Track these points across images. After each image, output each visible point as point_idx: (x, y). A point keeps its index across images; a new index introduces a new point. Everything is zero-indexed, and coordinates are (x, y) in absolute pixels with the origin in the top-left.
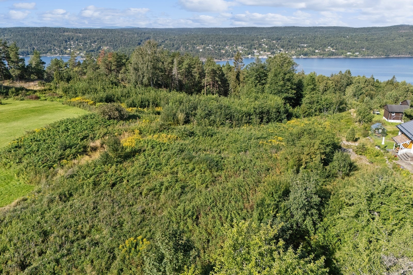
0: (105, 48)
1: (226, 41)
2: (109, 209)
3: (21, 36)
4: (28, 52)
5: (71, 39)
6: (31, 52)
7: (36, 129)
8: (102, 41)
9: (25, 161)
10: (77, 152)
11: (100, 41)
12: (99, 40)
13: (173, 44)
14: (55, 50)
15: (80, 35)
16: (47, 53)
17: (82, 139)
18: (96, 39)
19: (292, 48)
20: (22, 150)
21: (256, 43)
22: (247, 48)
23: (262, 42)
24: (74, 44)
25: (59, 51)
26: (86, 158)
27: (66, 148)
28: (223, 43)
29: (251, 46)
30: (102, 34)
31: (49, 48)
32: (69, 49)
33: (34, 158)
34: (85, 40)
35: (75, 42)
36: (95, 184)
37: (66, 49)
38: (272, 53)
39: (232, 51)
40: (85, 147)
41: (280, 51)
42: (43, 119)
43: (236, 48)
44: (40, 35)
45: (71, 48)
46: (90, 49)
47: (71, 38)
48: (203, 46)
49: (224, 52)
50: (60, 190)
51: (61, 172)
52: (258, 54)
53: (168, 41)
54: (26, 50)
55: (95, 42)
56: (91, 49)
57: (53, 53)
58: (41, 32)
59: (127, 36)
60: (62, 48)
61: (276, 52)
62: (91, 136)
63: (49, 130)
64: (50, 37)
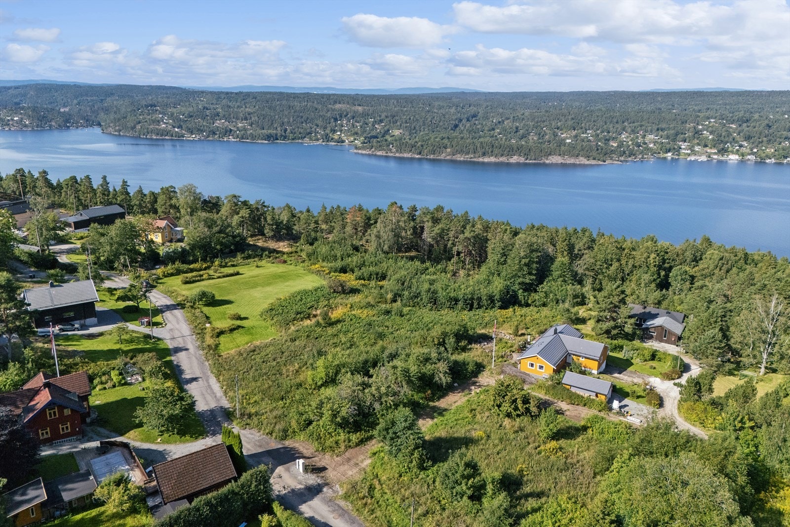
0: (397, 132)
1: (626, 124)
2: (310, 348)
3: (270, 108)
4: (276, 135)
5: (343, 116)
6: (281, 136)
7: (282, 297)
8: (393, 119)
9: (275, 319)
10: (304, 317)
11: (390, 121)
12: (389, 119)
13: (517, 128)
14: (316, 133)
15: (360, 108)
16: (305, 137)
17: (309, 308)
18: (383, 116)
19: (769, 141)
20: (274, 311)
21: (690, 128)
22: (668, 138)
23: (706, 125)
24: (347, 125)
25: (322, 135)
26: (308, 321)
27: (298, 313)
28: (619, 126)
29: (677, 135)
30: (395, 107)
31: (308, 131)
32: (339, 133)
33: (280, 318)
34: (366, 117)
35: (350, 122)
36: (308, 336)
37: (334, 133)
38: (719, 152)
39: (632, 144)
40: (309, 315)
41: (741, 146)
42: (287, 286)
43: (644, 137)
44: (298, 108)
45: (341, 131)
46: (371, 134)
47: (345, 113)
48: (574, 133)
49: (615, 145)
50: (291, 337)
51: (293, 328)
52: (689, 152)
53: (509, 121)
54: (275, 131)
55: (381, 121)
56: (374, 133)
57: (314, 138)
58: (300, 102)
59: (436, 111)
60: (328, 131)
61: (730, 149)
62: (316, 306)
63: (290, 299)
64: (313, 112)
